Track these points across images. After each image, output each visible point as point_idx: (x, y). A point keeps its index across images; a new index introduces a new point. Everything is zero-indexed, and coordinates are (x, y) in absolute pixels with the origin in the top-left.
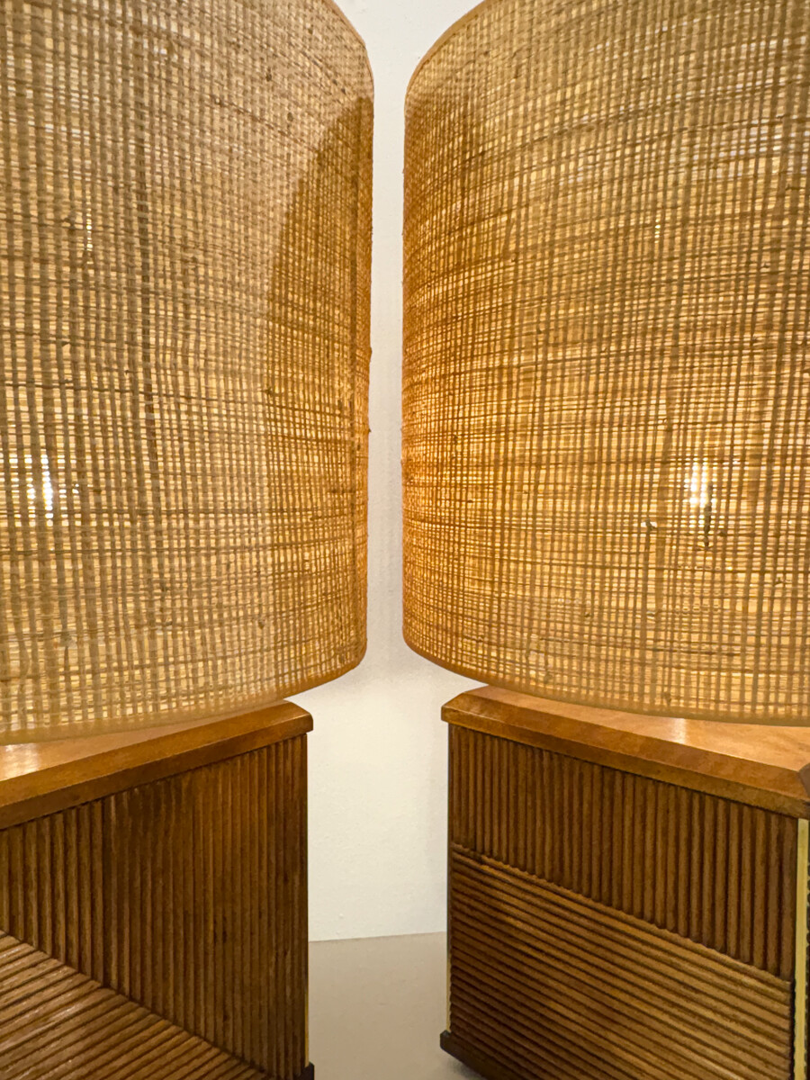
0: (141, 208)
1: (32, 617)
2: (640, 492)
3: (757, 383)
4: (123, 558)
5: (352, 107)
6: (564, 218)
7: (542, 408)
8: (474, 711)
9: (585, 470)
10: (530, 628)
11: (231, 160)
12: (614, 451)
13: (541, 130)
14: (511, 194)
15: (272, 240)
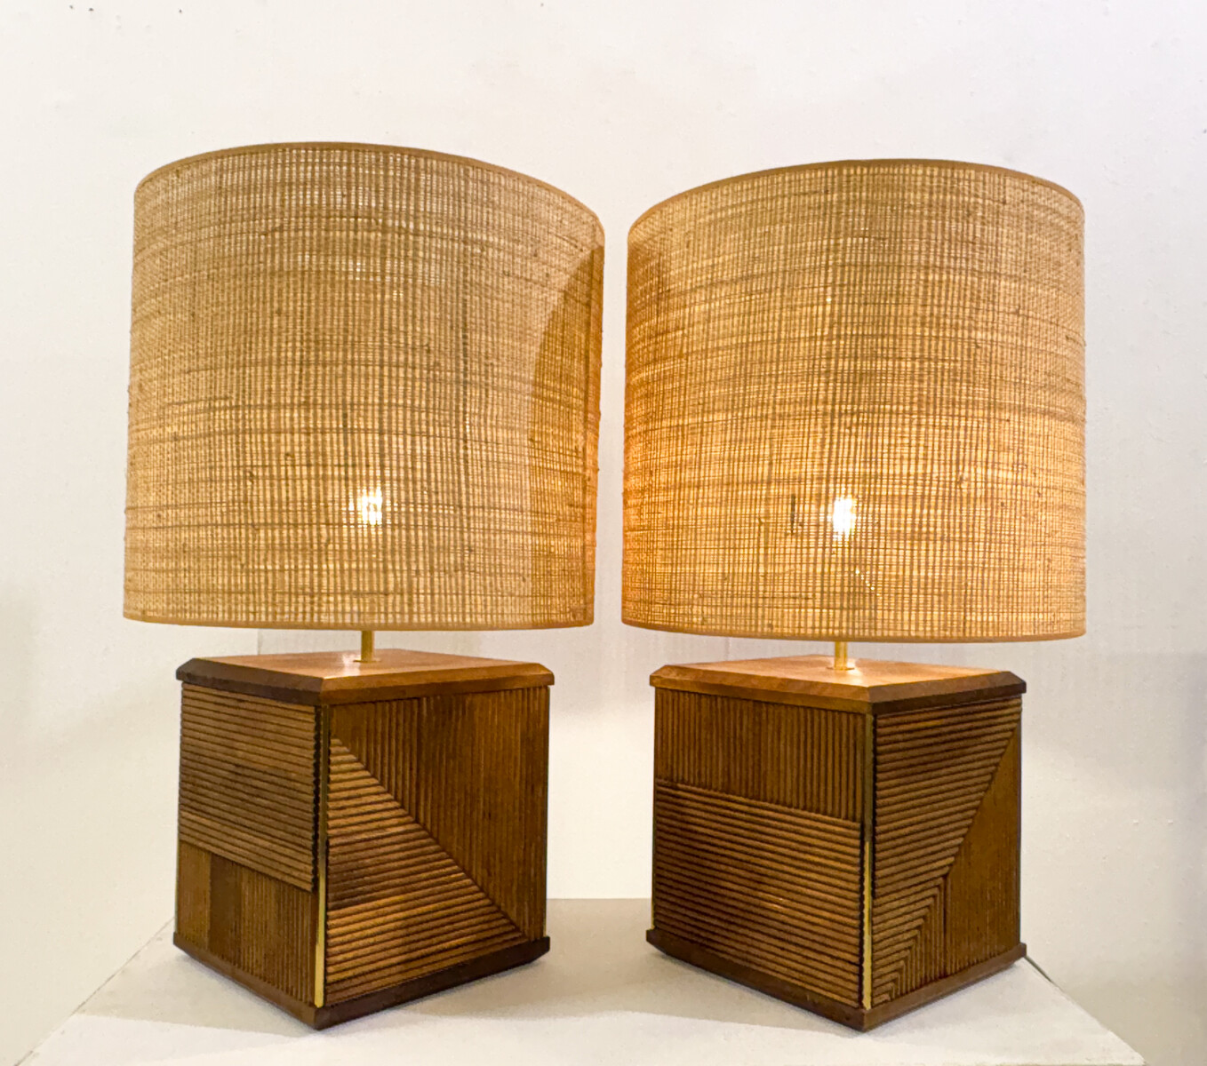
0: (465, 337)
1: (401, 561)
2: (754, 501)
3: (820, 435)
4: (449, 531)
5: (587, 258)
6: (713, 335)
7: (701, 451)
8: (673, 676)
9: (725, 489)
10: (694, 591)
11: (513, 306)
12: (740, 477)
13: (701, 281)
14: (684, 318)
15: (535, 349)
